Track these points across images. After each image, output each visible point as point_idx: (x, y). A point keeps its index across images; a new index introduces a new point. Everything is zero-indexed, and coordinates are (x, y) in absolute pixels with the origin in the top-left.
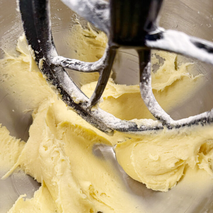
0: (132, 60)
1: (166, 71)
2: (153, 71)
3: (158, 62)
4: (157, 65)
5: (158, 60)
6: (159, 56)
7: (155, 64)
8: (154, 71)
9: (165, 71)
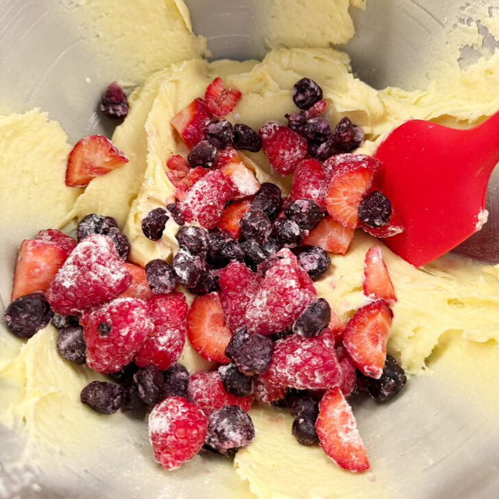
0: (413, 18)
1: (493, 76)
2: (460, 59)
3: (480, 44)
4: (476, 48)
5: (481, 37)
6: (486, 28)
7: (470, 45)
8: (461, 62)
9: (491, 73)
